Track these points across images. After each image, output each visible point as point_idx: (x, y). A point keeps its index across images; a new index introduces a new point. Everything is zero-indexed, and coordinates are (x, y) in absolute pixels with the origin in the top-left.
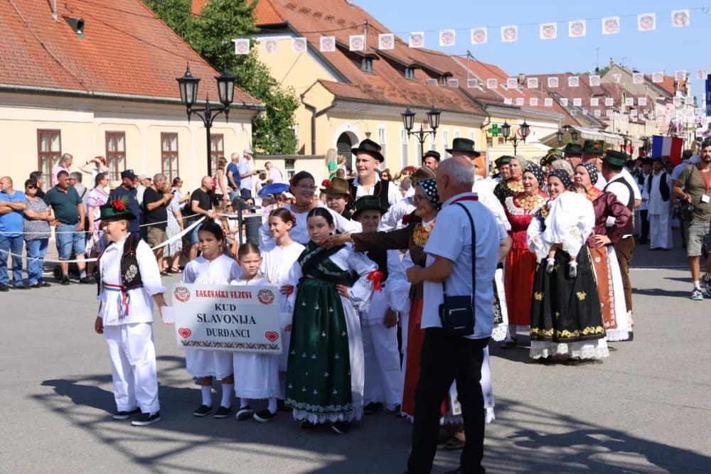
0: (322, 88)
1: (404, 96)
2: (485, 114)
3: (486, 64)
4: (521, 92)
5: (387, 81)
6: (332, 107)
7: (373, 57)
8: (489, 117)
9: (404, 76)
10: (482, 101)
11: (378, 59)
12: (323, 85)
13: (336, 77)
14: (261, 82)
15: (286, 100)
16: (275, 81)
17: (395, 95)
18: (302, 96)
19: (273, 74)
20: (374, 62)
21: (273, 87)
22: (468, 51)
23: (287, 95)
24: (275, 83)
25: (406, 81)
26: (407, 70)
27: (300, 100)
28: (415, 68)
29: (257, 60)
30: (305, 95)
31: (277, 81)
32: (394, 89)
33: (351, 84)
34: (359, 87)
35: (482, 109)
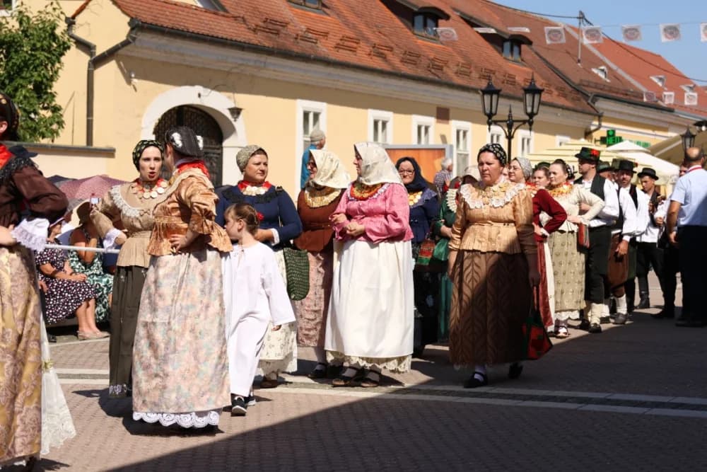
2: (592, 111)
6: (126, 43)
8: (599, 116)
9: (409, 26)
10: (589, 91)
17: (351, 49)
22: (581, 13)
25: (415, 37)
26: (419, 19)
30: (79, 20)
33: (222, 13)
34: (244, 20)
35: (588, 104)
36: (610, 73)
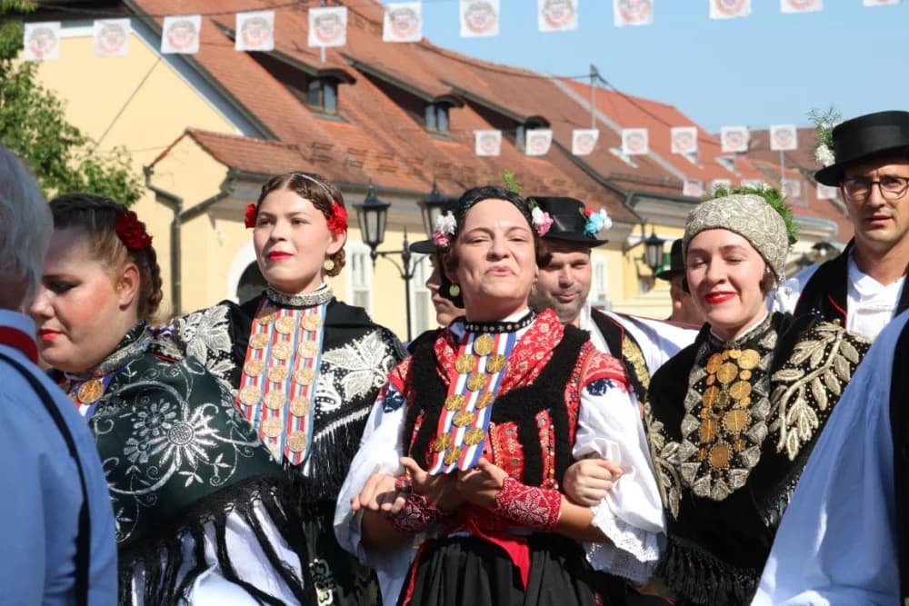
0: (197, 149)
1: (419, 174)
2: (632, 217)
3: (638, 99)
4: (730, 168)
5: (376, 136)
6: (223, 196)
7: (340, 77)
8: (643, 225)
9: (423, 124)
10: (624, 186)
11: (352, 81)
12: (199, 143)
13: (239, 127)
14: (43, 136)
15: (108, 180)
16: (76, 133)
17: (392, 170)
18: (148, 171)
19: (71, 117)
20: (344, 88)
21: (73, 150)
22: (593, 68)
23: (111, 170)
24: (77, 138)
25: (429, 136)
26: (430, 111)
27: (142, 182)
28: (452, 106)
29: (35, 81)
30: (157, 168)
31: (83, 134)
32: (392, 153)
33: (276, 142)
34: (297, 148)
35: (625, 207)
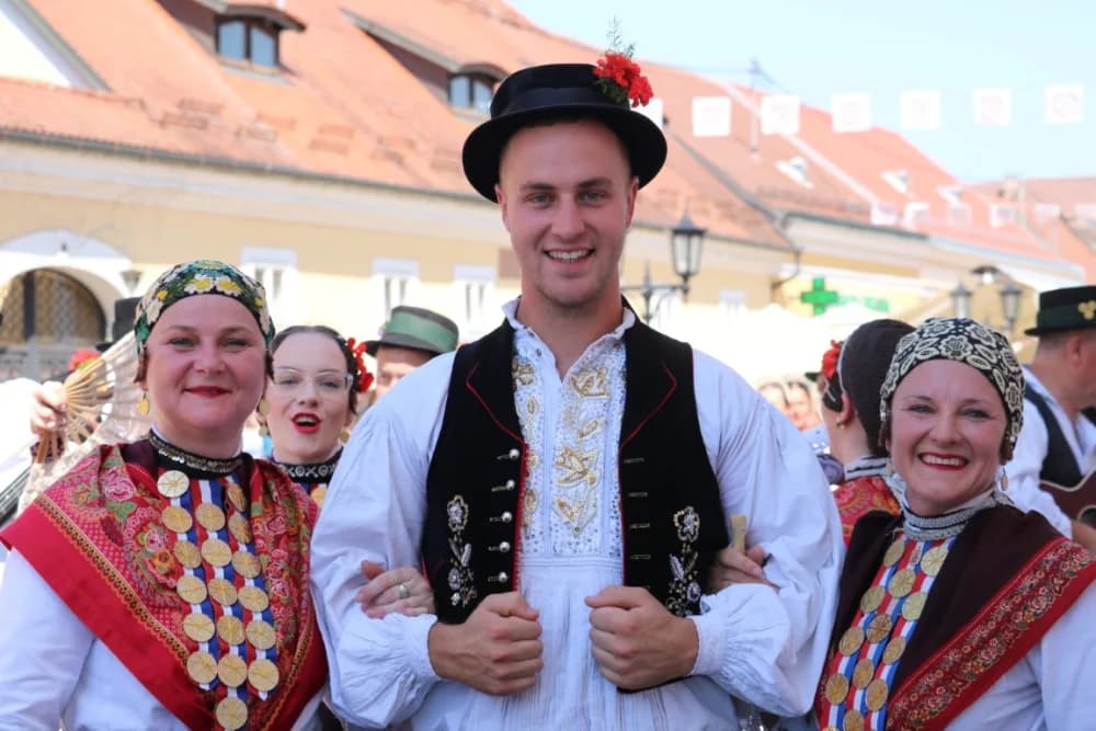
1: (396, 159)
7: (282, 22)
8: (796, 253)
10: (779, 207)
20: (288, 37)
22: (754, 62)
25: (453, 118)
26: (460, 86)
33: (101, 92)
34: (143, 105)
35: (776, 231)
36: (813, 171)
